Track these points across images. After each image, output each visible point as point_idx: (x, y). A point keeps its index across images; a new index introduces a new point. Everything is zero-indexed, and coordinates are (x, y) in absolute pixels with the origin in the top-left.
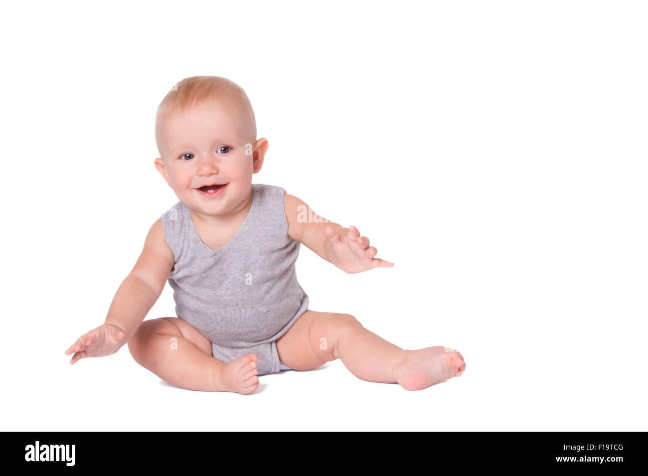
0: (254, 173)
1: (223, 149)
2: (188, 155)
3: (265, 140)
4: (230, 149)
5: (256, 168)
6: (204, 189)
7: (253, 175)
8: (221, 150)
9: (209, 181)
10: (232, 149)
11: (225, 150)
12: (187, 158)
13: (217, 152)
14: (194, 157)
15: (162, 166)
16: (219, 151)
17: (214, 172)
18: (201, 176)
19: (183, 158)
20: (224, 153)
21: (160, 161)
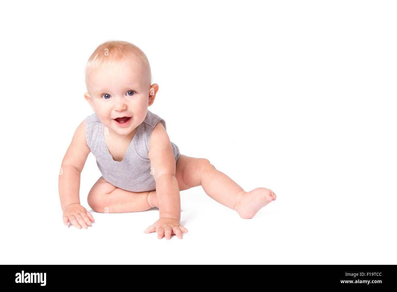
1: (130, 92)
2: (107, 96)
3: (157, 85)
4: (134, 93)
5: (150, 103)
6: (118, 120)
7: (148, 107)
8: (129, 93)
9: (121, 115)
10: (136, 92)
11: (131, 93)
12: (106, 98)
13: (126, 95)
14: (111, 97)
15: (89, 98)
16: (128, 94)
17: (124, 108)
18: (116, 111)
19: (104, 97)
20: (131, 95)
21: (88, 96)
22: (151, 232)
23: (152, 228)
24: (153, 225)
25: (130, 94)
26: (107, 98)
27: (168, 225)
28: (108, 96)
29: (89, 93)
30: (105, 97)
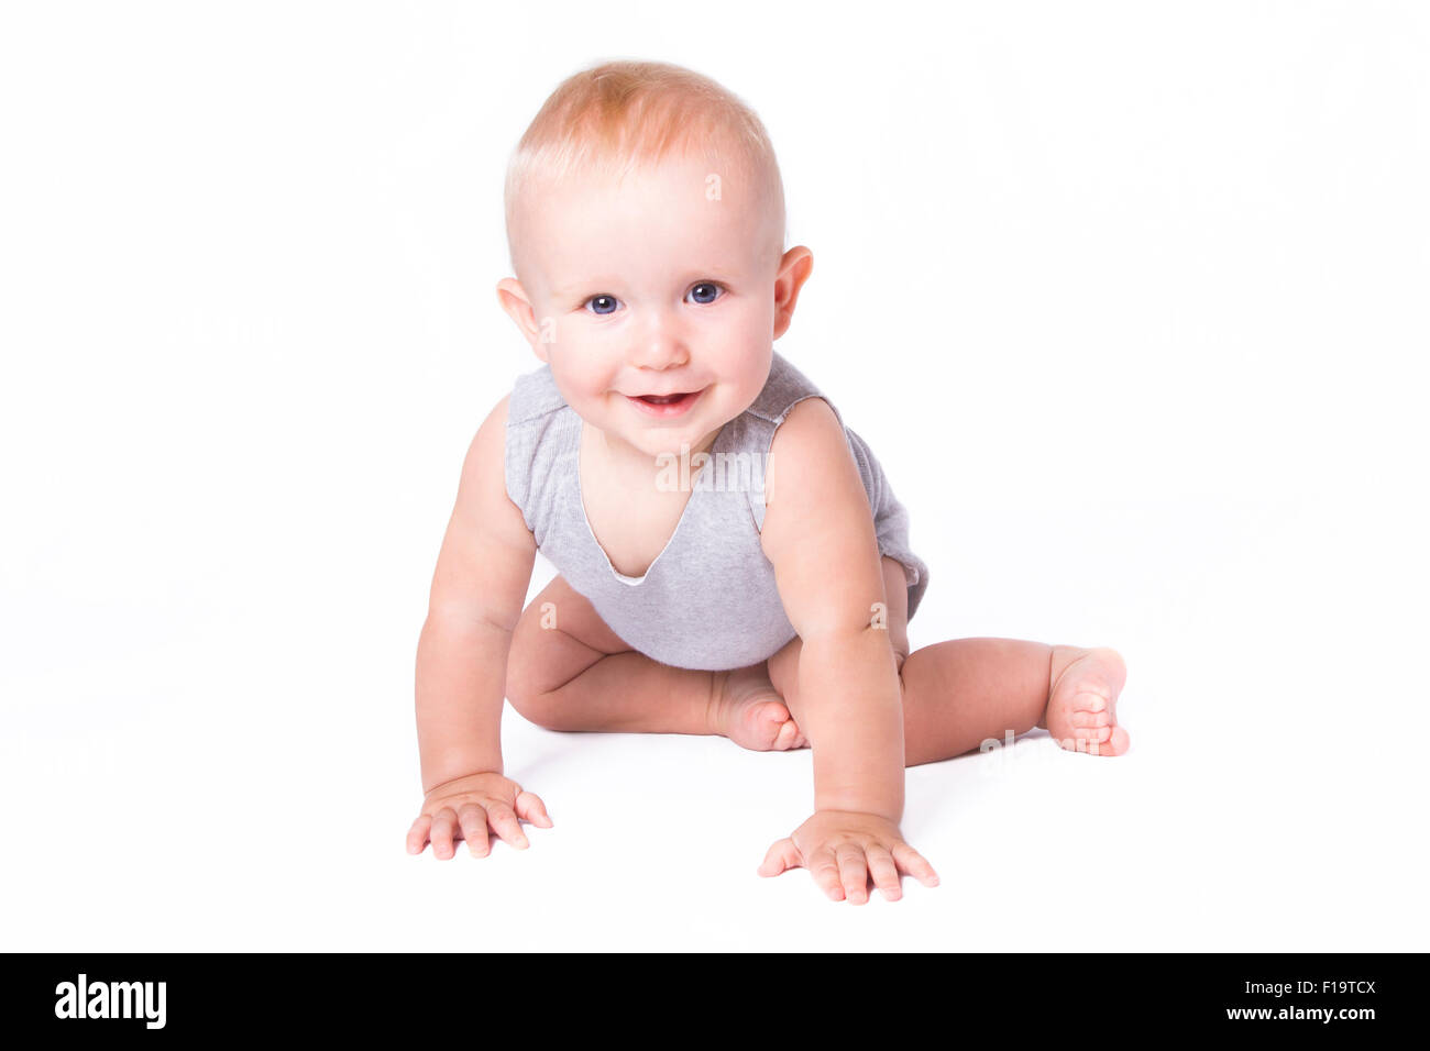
0: (775, 339)
1: (700, 290)
2: (602, 301)
3: (806, 252)
4: (719, 291)
5: (781, 324)
8: (695, 295)
9: (666, 387)
10: (725, 289)
11: (705, 293)
12: (599, 309)
13: (685, 300)
14: (619, 306)
15: (519, 301)
16: (691, 298)
17: (679, 359)
18: (643, 368)
19: (590, 307)
20: (703, 302)
21: (517, 291)
22: (785, 870)
23: (785, 853)
24: (791, 839)
25: (700, 299)
26: (604, 310)
27: (847, 837)
28: (605, 303)
29: (522, 280)
30: (594, 307)
